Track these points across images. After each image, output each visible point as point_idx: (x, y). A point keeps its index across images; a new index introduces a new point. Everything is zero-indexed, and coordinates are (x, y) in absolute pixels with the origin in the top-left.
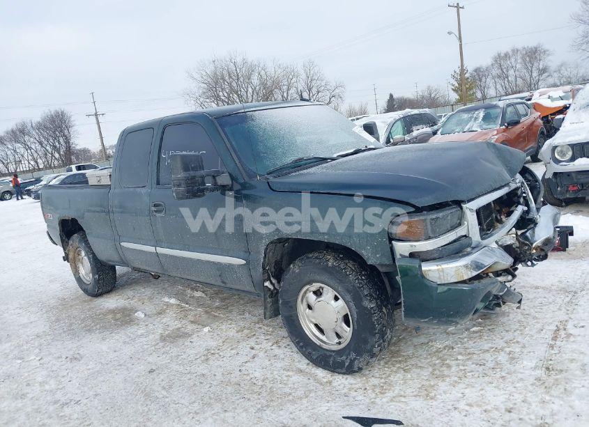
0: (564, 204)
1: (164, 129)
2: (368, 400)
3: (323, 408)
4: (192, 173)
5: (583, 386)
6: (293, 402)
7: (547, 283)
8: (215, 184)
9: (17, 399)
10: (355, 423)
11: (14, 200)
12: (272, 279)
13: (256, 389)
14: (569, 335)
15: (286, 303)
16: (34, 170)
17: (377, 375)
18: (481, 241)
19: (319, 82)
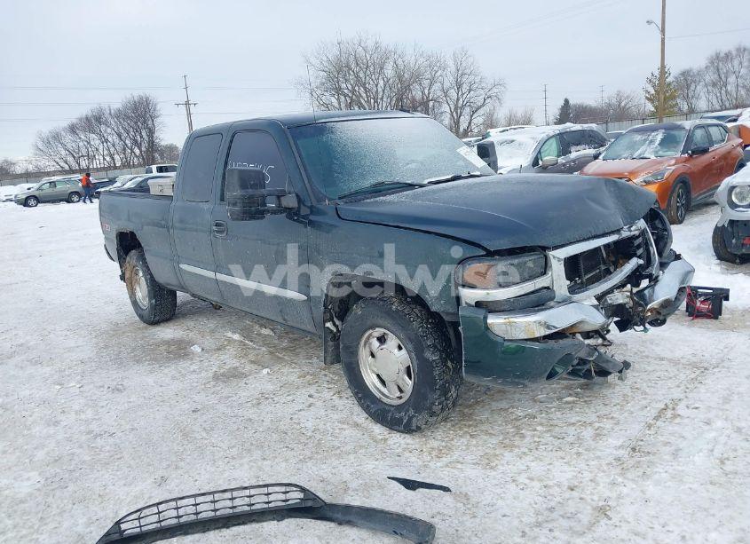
0: (738, 261)
1: (233, 137)
2: (420, 463)
3: (370, 465)
4: (250, 191)
5: (666, 472)
6: (339, 456)
7: (678, 354)
8: (279, 205)
9: (49, 425)
10: (399, 485)
11: (81, 203)
12: (335, 319)
13: (303, 439)
14: (676, 416)
15: (347, 348)
16: (109, 168)
17: (439, 437)
18: (569, 295)
19: (472, 77)
